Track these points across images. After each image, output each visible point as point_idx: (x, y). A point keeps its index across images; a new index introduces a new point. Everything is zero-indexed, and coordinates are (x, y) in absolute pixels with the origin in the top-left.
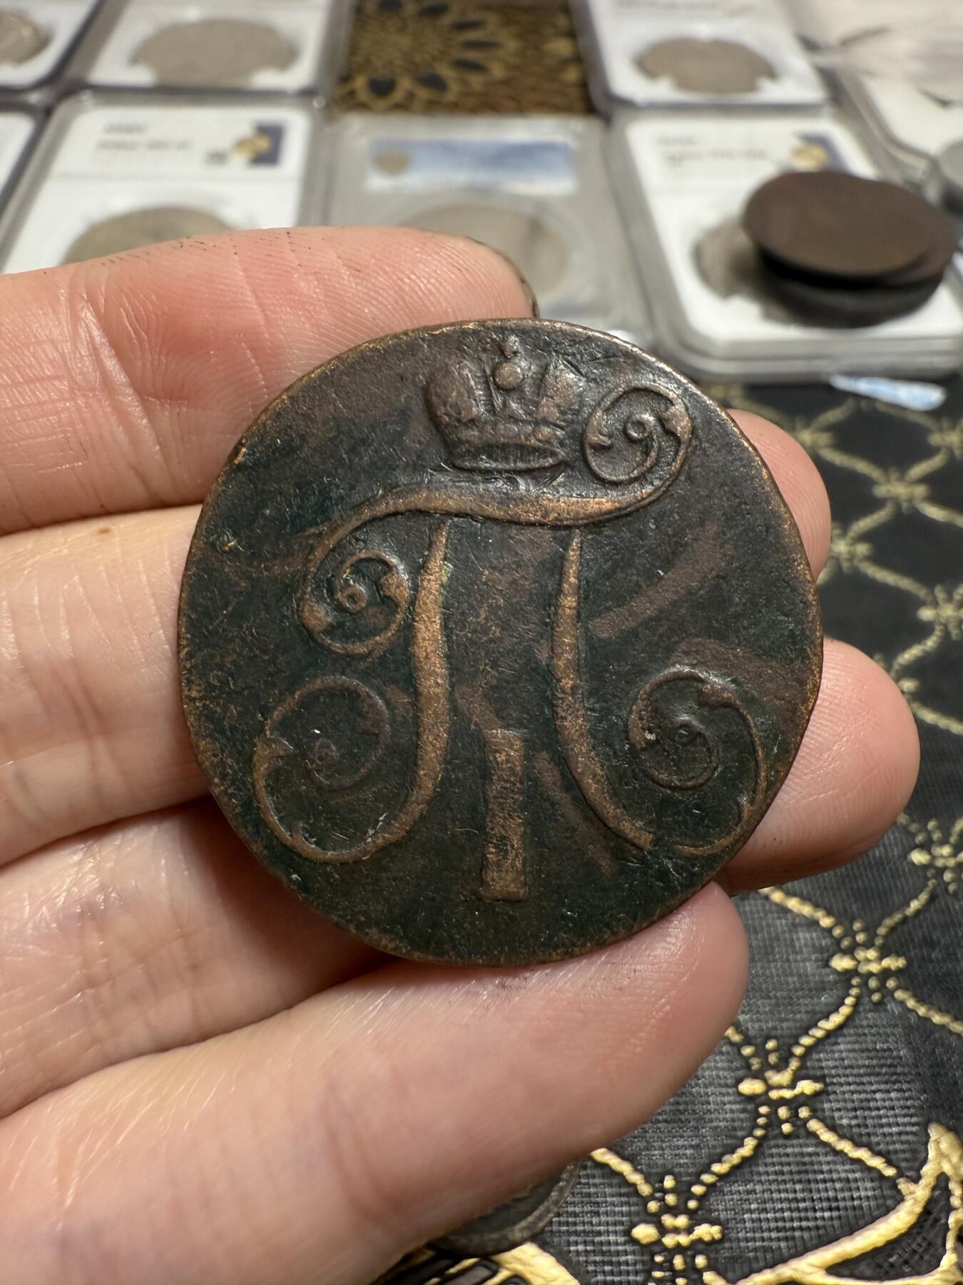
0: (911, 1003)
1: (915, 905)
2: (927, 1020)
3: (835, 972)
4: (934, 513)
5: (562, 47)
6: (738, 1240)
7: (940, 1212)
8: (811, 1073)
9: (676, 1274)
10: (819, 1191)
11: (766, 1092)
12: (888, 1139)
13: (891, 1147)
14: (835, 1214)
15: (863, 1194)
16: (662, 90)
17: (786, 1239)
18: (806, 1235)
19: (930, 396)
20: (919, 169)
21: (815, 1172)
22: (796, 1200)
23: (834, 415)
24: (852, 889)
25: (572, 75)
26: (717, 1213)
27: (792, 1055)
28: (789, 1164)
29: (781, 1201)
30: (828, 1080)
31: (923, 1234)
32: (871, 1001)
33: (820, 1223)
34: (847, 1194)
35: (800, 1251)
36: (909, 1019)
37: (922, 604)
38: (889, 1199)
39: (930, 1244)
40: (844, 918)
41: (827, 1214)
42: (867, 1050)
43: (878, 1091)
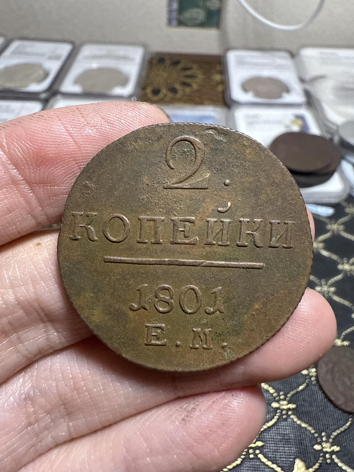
0: (295, 420)
1: (301, 388)
2: (300, 426)
3: (272, 408)
4: (325, 253)
5: (217, 78)
8: (261, 439)
12: (283, 462)
13: (283, 465)
16: (249, 97)
30: (266, 442)
32: (282, 418)
36: (294, 424)
40: (278, 390)
42: (280, 434)
43: (281, 447)
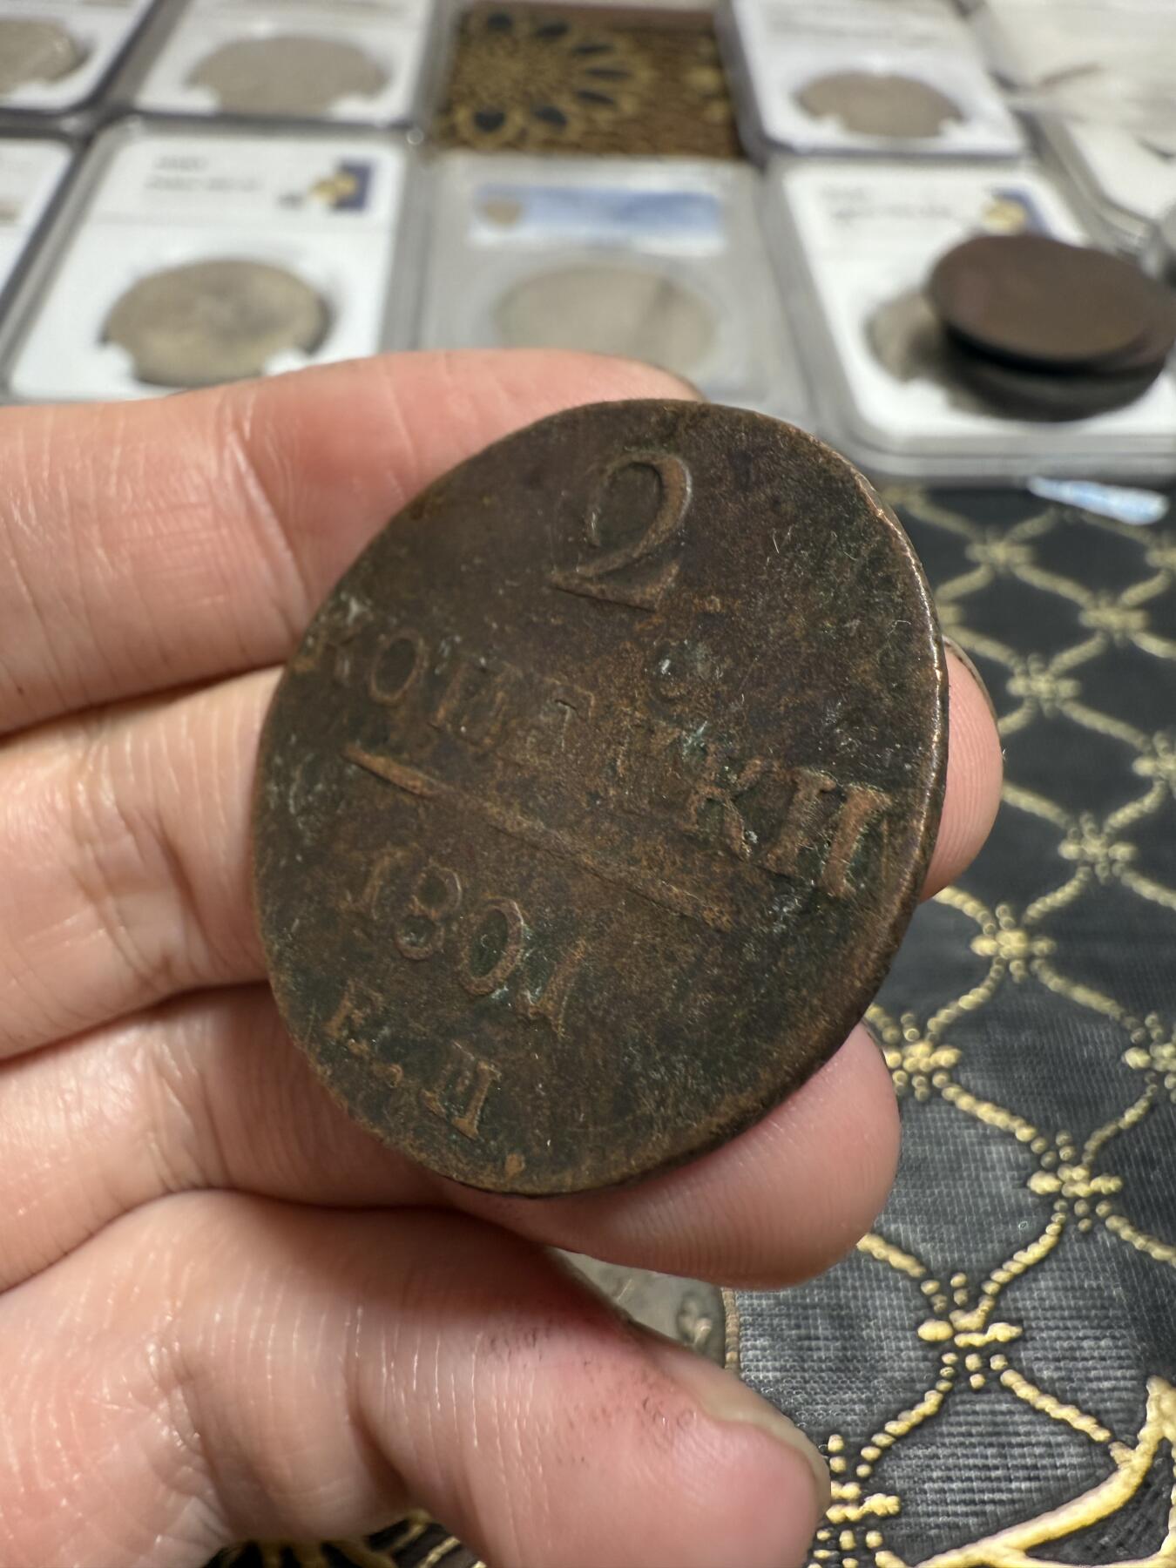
0: (1126, 1233)
1: (1130, 1116)
2: (1144, 1254)
3: (1033, 1194)
4: (1154, 646)
5: (705, 78)
6: (917, 1514)
7: (1161, 1484)
8: (1005, 1315)
9: (844, 1554)
10: (1013, 1457)
11: (952, 1339)
12: (1098, 1395)
13: (1101, 1406)
14: (1034, 1485)
15: (1066, 1461)
16: (827, 133)
17: (975, 1514)
18: (999, 1510)
19: (1149, 507)
20: (1136, 235)
21: (1008, 1434)
22: (987, 1468)
23: (1033, 526)
24: (1055, 1094)
25: (717, 112)
26: (891, 1482)
27: (982, 1293)
28: (977, 1424)
29: (969, 1468)
30: (1025, 1323)
31: (1141, 1511)
32: (1077, 1230)
33: (1016, 1496)
34: (1046, 1461)
35: (993, 1527)
36: (1123, 1253)
37: (1138, 754)
38: (1100, 1468)
39: (1150, 1523)
40: (1046, 1129)
41: (1024, 1485)
42: (1073, 1288)
43: (1085, 1338)
